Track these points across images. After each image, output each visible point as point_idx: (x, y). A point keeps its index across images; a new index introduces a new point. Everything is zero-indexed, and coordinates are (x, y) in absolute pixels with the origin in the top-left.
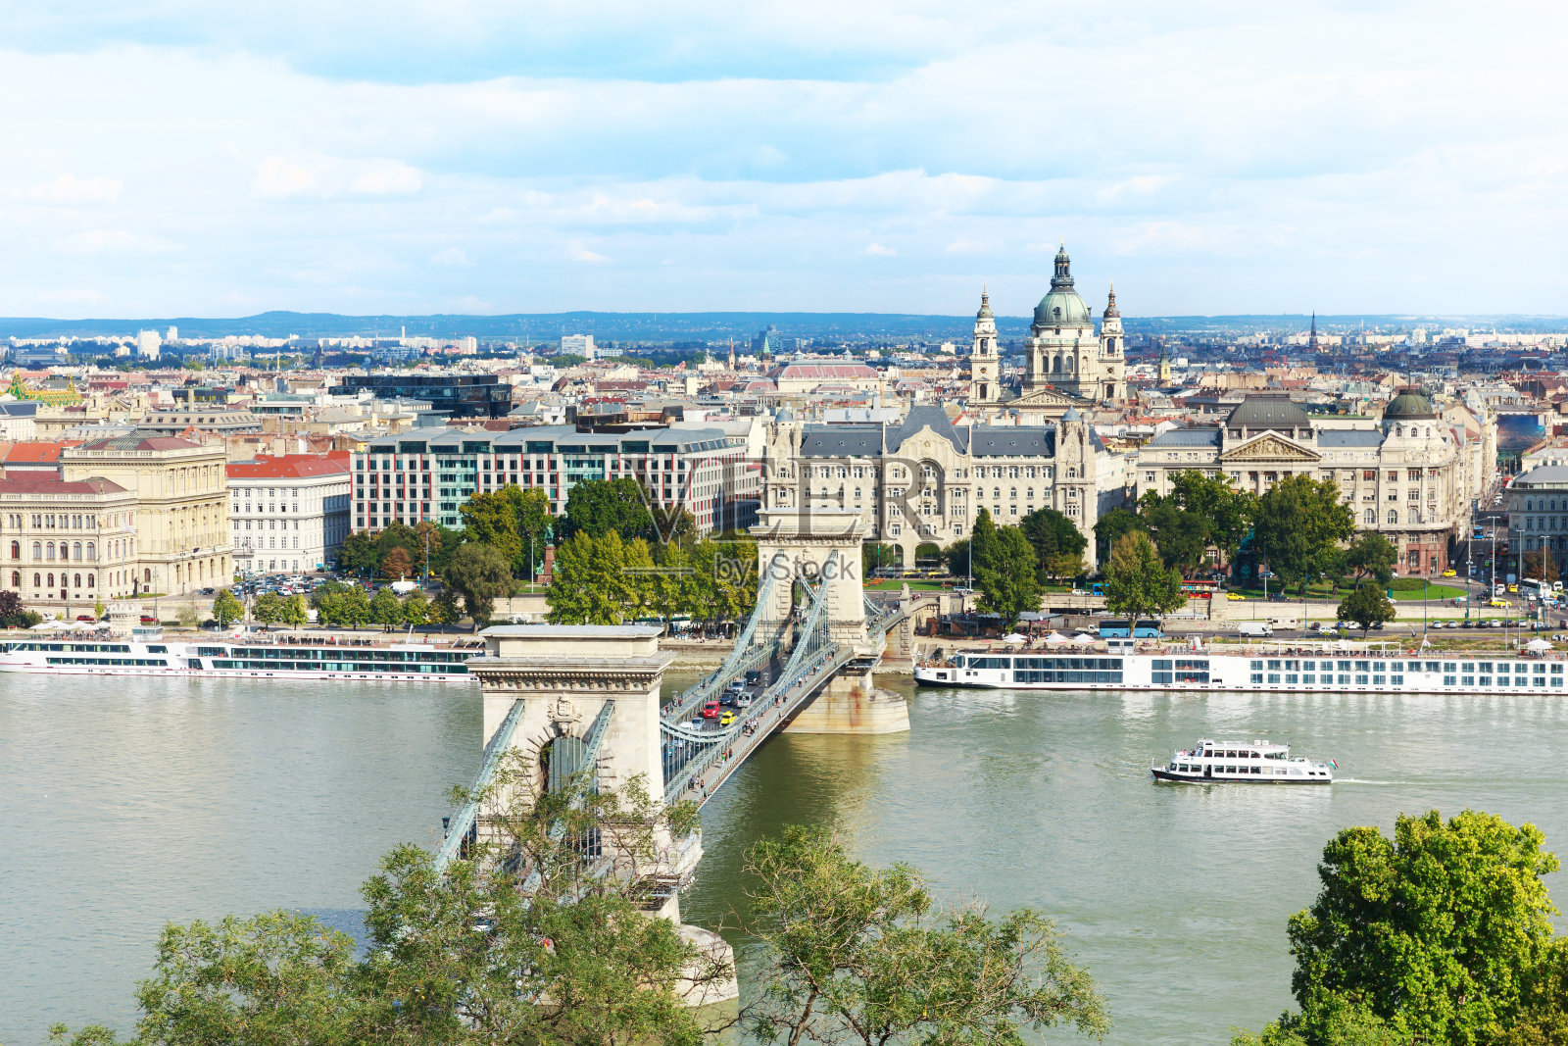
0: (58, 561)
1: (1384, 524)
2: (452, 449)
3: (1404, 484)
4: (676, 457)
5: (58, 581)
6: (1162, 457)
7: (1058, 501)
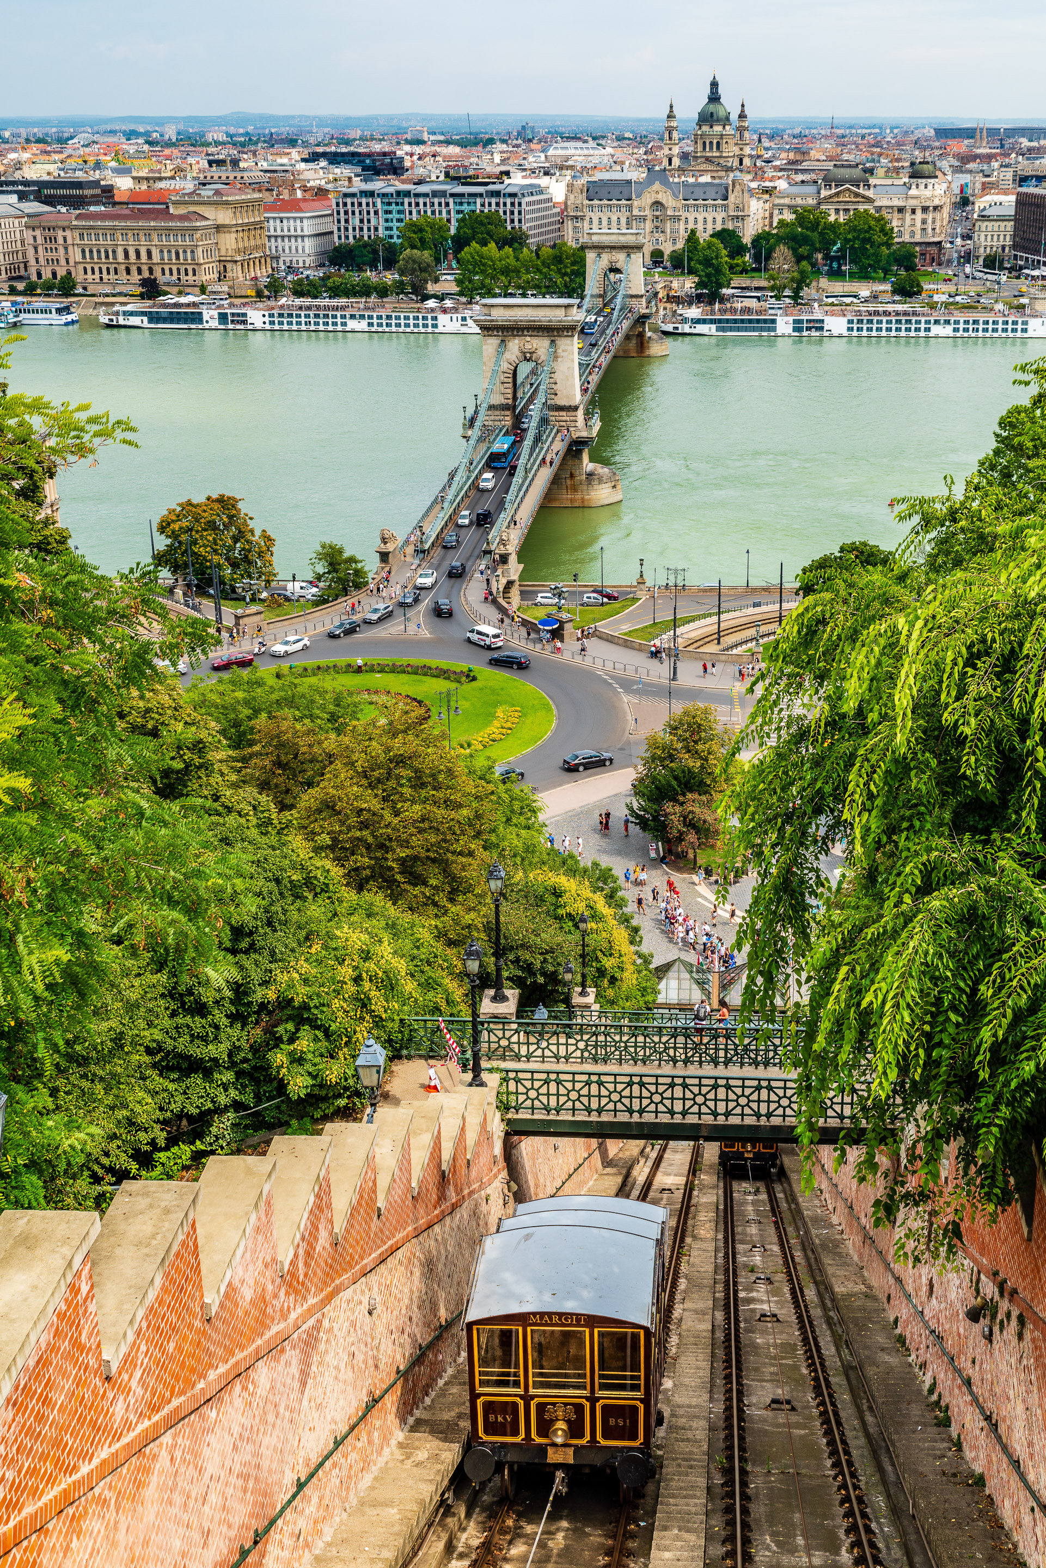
0: (174, 261)
1: (907, 240)
2: (387, 195)
3: (919, 216)
4: (516, 200)
5: (175, 272)
6: (786, 201)
7: (730, 226)
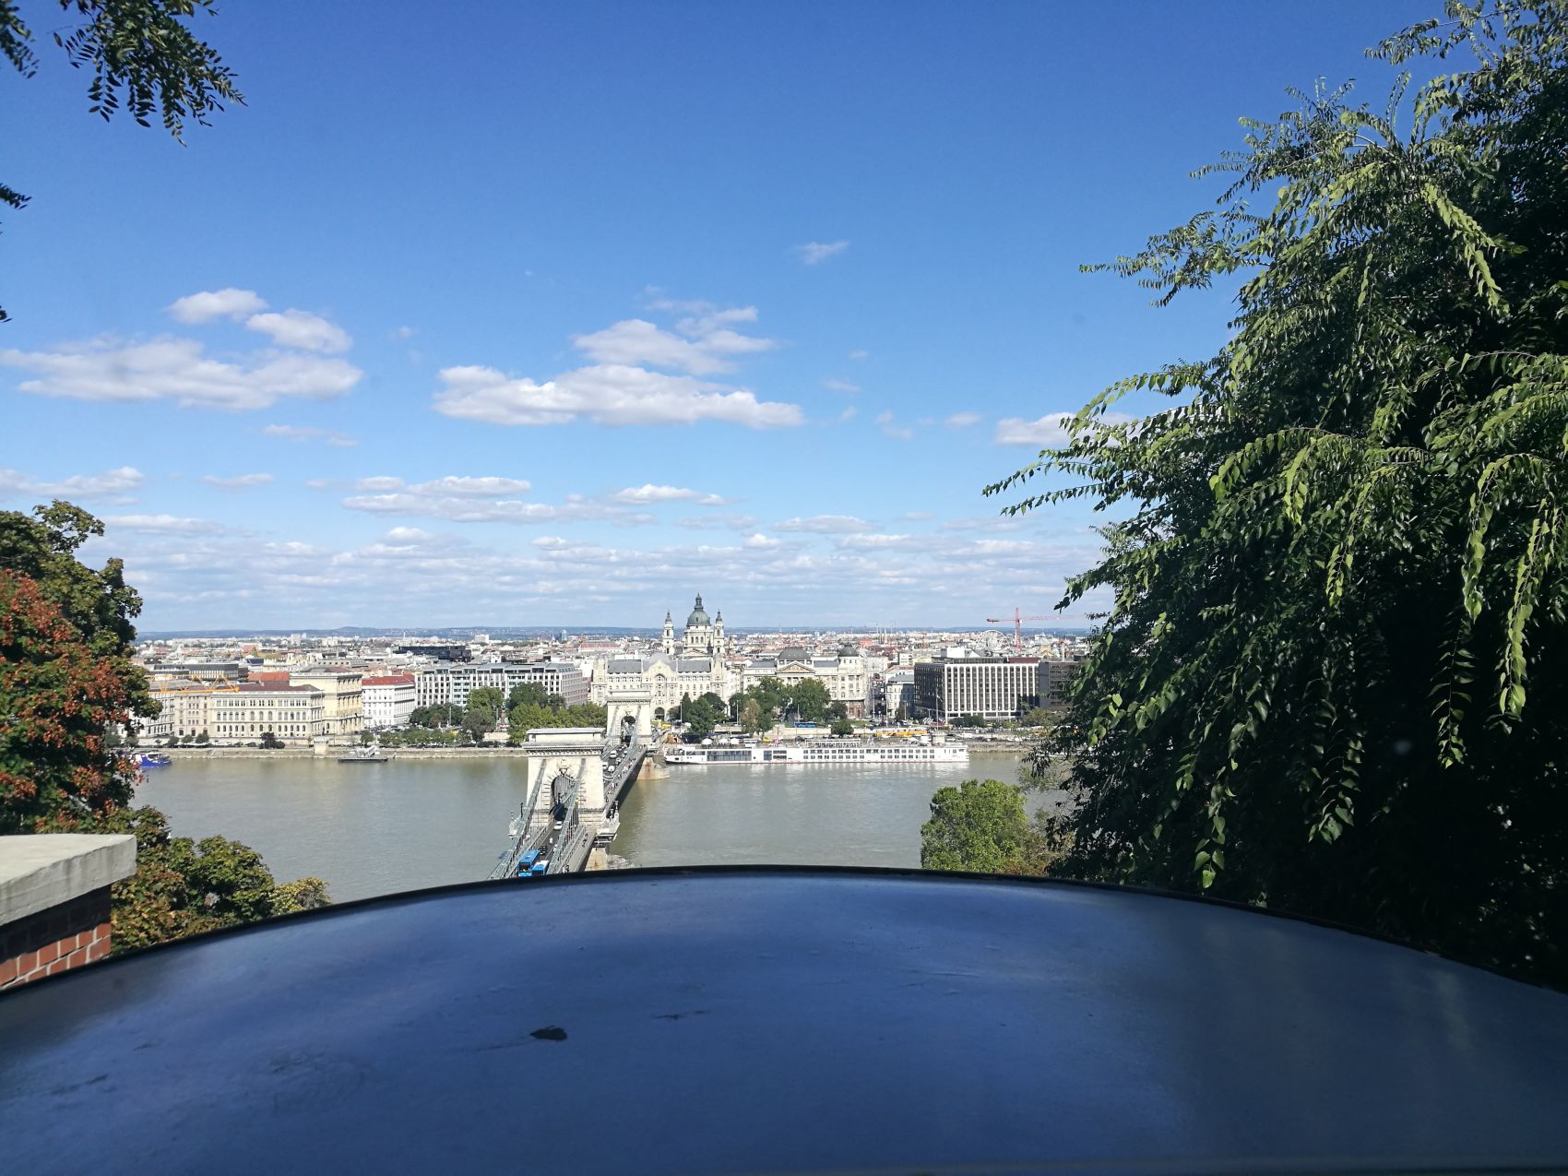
0: (289, 720)
1: (840, 699)
2: (460, 672)
3: (847, 682)
4: (556, 674)
5: (289, 729)
6: (753, 672)
7: (713, 690)
